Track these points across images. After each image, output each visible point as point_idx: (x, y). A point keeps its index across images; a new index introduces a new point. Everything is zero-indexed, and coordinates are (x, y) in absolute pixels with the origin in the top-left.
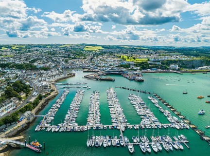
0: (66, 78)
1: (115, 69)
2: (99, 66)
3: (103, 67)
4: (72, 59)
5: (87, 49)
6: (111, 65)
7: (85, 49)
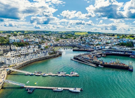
0: (46, 59)
1: (115, 47)
2: (92, 45)
3: (97, 45)
4: (64, 39)
5: (77, 34)
6: (107, 43)
7: (75, 34)
